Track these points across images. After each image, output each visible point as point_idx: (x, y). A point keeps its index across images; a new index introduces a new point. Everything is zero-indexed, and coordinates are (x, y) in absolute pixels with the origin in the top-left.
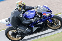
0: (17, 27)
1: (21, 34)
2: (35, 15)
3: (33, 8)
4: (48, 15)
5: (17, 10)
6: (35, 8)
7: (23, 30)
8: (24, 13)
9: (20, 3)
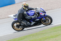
1: (23, 26)
7: (25, 23)
8: (27, 12)
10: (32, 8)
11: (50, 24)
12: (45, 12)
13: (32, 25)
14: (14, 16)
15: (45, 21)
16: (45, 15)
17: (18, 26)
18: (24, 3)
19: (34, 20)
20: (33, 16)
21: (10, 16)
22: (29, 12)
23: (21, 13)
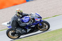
2: (29, 20)
3: (28, 15)
6: (29, 15)
7: (20, 31)
8: (21, 18)
9: (19, 10)
10: (27, 14)
11: (47, 30)
12: (41, 18)
13: (28, 32)
14: (8, 24)
15: (42, 27)
16: (41, 21)
17: (13, 34)
19: (29, 27)
20: (28, 22)
21: (3, 24)
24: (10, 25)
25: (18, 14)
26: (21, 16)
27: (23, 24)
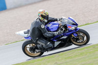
0: (38, 40)
3: (56, 20)
4: (73, 28)
5: (38, 20)
7: (44, 44)
8: (46, 25)
9: (43, 12)
11: (85, 44)
12: (77, 25)
13: (55, 46)
14: (25, 33)
15: (77, 39)
16: (76, 29)
17: (33, 49)
18: (41, 10)
19: (58, 38)
20: (56, 31)
21: (18, 33)
22: (49, 26)
23: (37, 27)
24: (29, 35)
25: (41, 18)
26: (46, 21)
27: (49, 34)
